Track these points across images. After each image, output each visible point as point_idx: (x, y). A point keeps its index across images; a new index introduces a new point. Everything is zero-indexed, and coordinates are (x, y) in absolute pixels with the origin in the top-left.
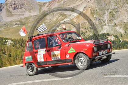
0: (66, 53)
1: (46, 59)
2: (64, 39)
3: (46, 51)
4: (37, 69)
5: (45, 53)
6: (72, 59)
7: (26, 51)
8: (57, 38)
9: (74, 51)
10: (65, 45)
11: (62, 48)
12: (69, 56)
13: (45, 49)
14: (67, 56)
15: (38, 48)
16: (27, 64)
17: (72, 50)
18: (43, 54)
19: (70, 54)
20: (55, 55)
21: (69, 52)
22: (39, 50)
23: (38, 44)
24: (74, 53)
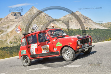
0: (54, 47)
1: (37, 52)
2: (52, 35)
3: (37, 45)
4: (31, 61)
5: (37, 47)
6: (59, 51)
7: (22, 46)
8: (47, 35)
9: (61, 45)
10: (53, 40)
11: (50, 42)
12: (56, 49)
13: (36, 44)
14: (55, 50)
15: (31, 44)
16: (22, 57)
17: (59, 44)
18: (35, 48)
19: (58, 47)
20: (44, 49)
21: (56, 46)
22: (31, 45)
23: (31, 40)
24: (61, 46)
